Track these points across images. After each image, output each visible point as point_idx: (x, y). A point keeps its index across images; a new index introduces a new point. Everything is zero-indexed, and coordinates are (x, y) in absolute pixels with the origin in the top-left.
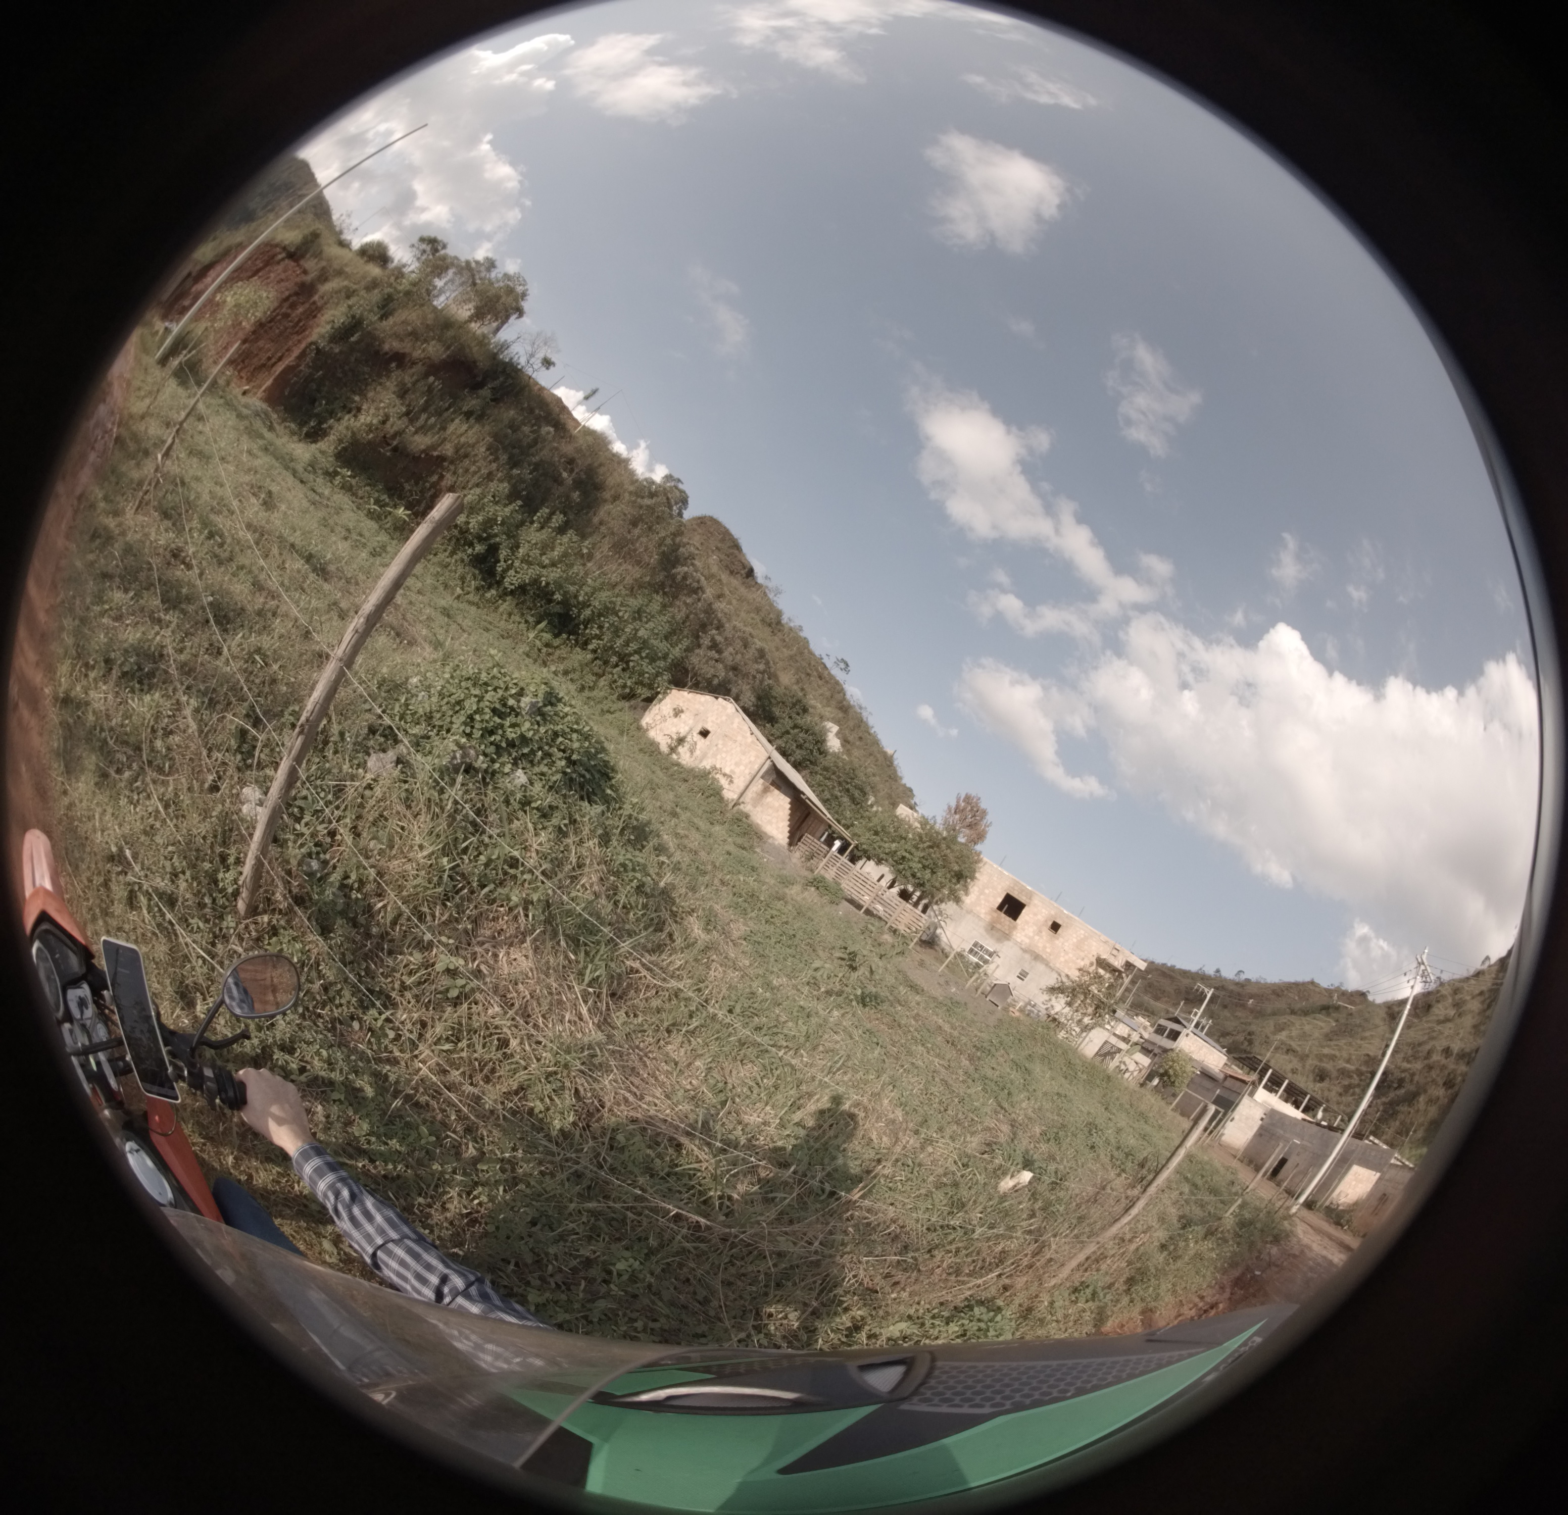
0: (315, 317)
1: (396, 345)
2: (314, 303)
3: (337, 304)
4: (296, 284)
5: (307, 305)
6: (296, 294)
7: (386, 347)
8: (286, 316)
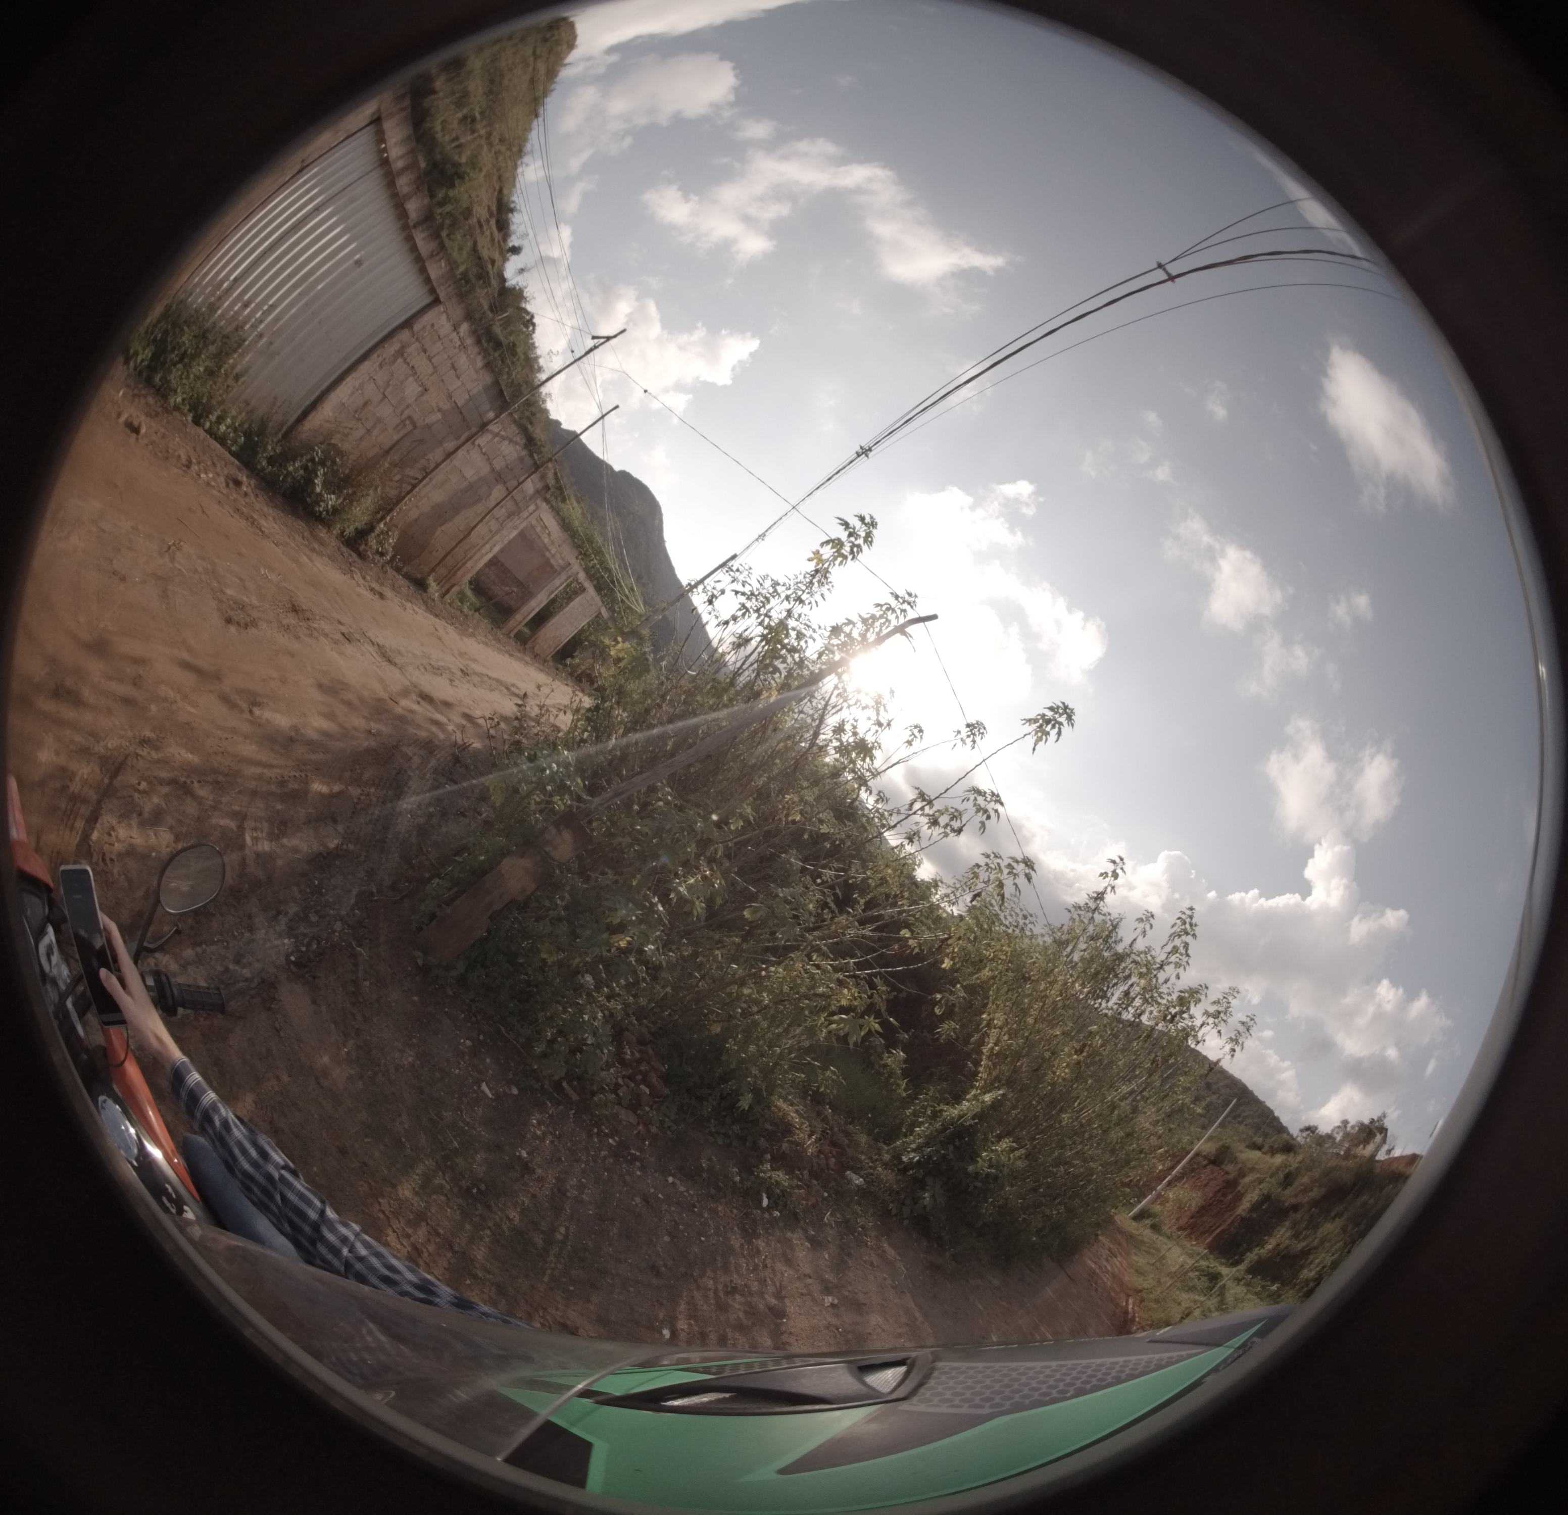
0: (1241, 1199)
1: (1293, 1201)
2: (1239, 1191)
3: (1254, 1189)
4: (1223, 1181)
5: (1234, 1194)
6: (1224, 1187)
7: (1287, 1204)
8: (1221, 1202)
